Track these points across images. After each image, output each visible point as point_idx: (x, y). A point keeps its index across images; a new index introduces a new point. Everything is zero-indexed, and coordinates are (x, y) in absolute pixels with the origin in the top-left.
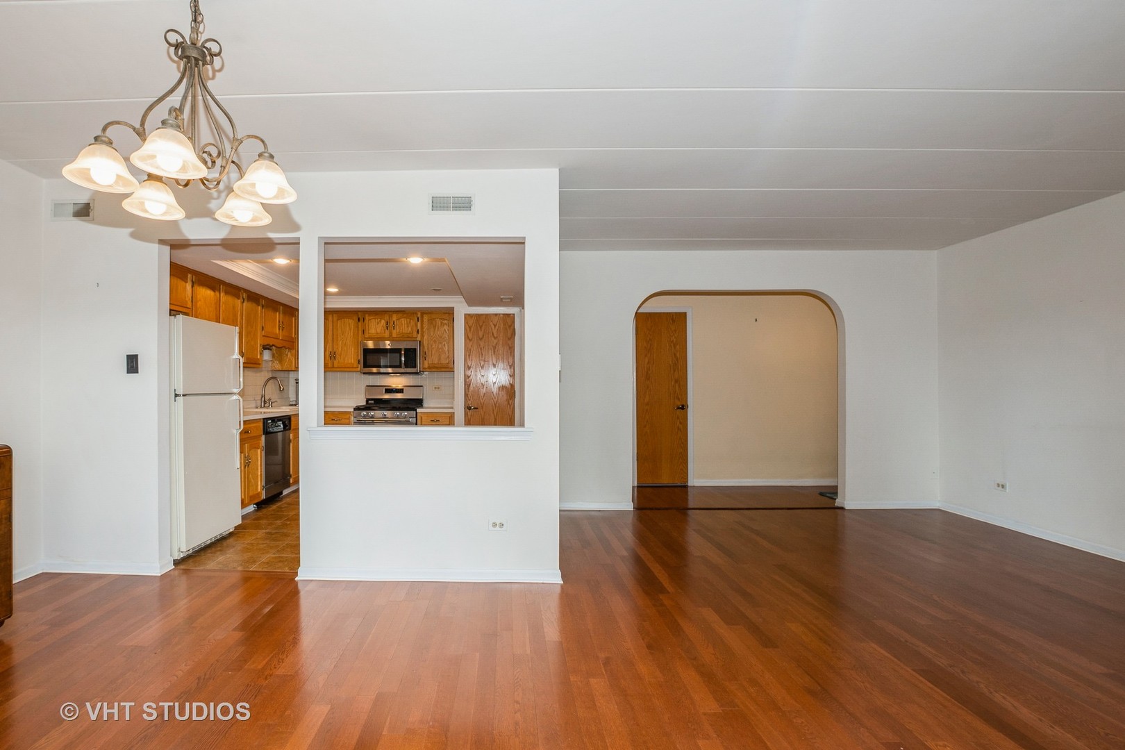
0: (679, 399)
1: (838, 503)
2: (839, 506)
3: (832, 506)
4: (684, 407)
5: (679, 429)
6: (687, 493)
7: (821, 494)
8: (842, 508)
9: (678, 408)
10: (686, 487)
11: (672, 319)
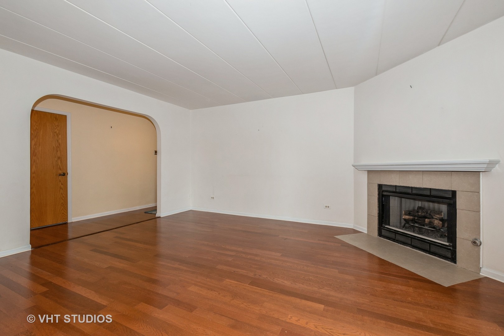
0: (61, 169)
1: (157, 215)
2: (158, 216)
3: (155, 217)
4: (65, 174)
5: (61, 188)
6: (67, 227)
7: (145, 213)
8: (160, 217)
9: (60, 175)
10: (66, 224)
11: (56, 118)
